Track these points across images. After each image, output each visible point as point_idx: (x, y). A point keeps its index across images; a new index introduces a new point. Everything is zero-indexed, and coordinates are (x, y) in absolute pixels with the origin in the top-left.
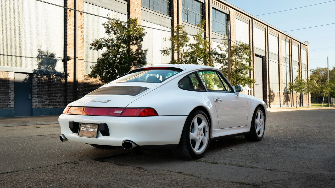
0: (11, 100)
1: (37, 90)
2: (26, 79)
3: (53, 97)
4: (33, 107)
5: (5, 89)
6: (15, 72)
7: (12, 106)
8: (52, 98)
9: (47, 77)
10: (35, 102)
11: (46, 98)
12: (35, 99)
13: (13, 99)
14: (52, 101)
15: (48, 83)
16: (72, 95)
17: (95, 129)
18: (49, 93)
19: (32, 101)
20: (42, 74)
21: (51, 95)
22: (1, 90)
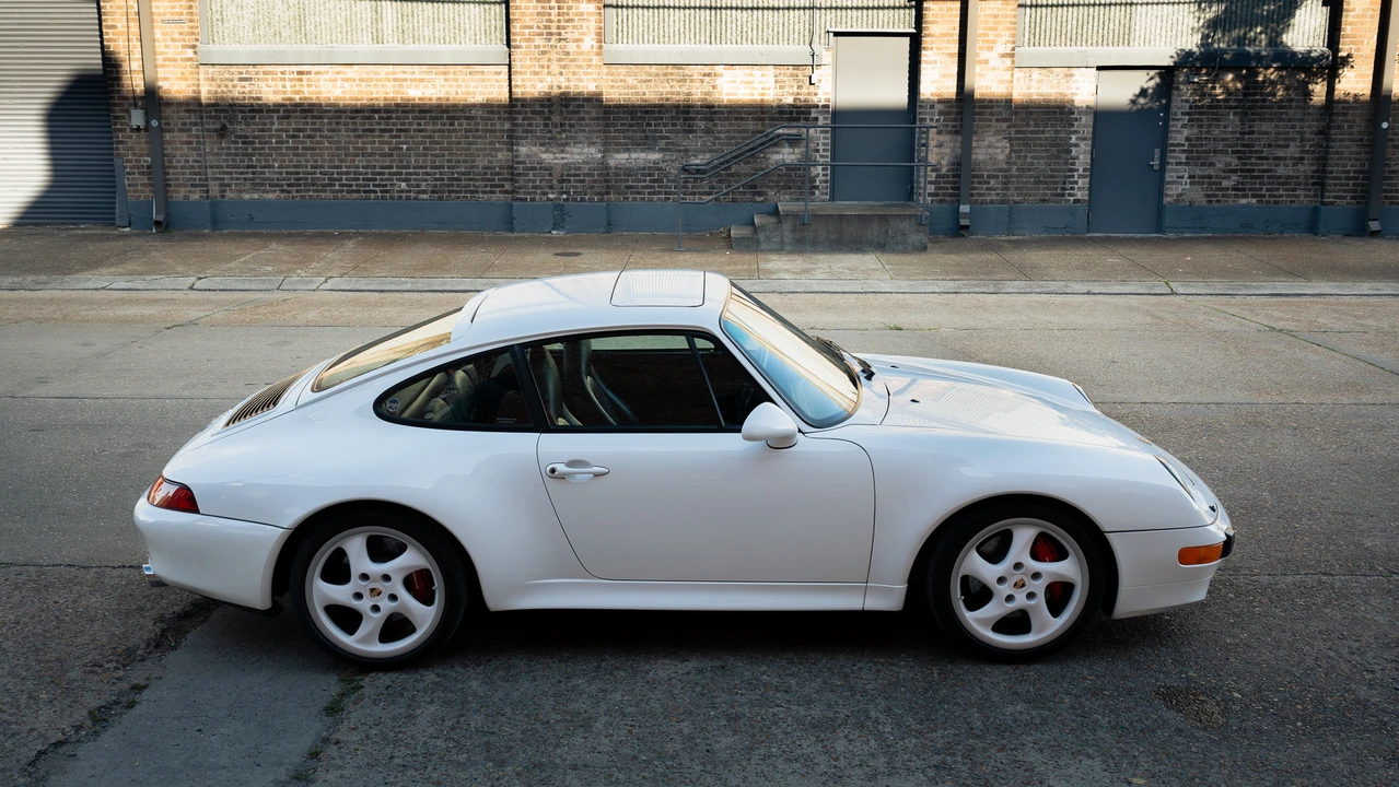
0: (1076, 174)
1: (1186, 132)
2: (1143, 92)
3: (1259, 158)
5: (1056, 132)
6: (1099, 68)
7: (1082, 195)
8: (1256, 165)
9: (1237, 78)
10: (1174, 182)
11: (1230, 164)
12: (1178, 171)
13: (1084, 170)
14: (1252, 177)
15: (1240, 101)
16: (1354, 149)
18: (1244, 145)
19: (1166, 175)
20: (1214, 68)
21: (1250, 152)
22: (1039, 139)
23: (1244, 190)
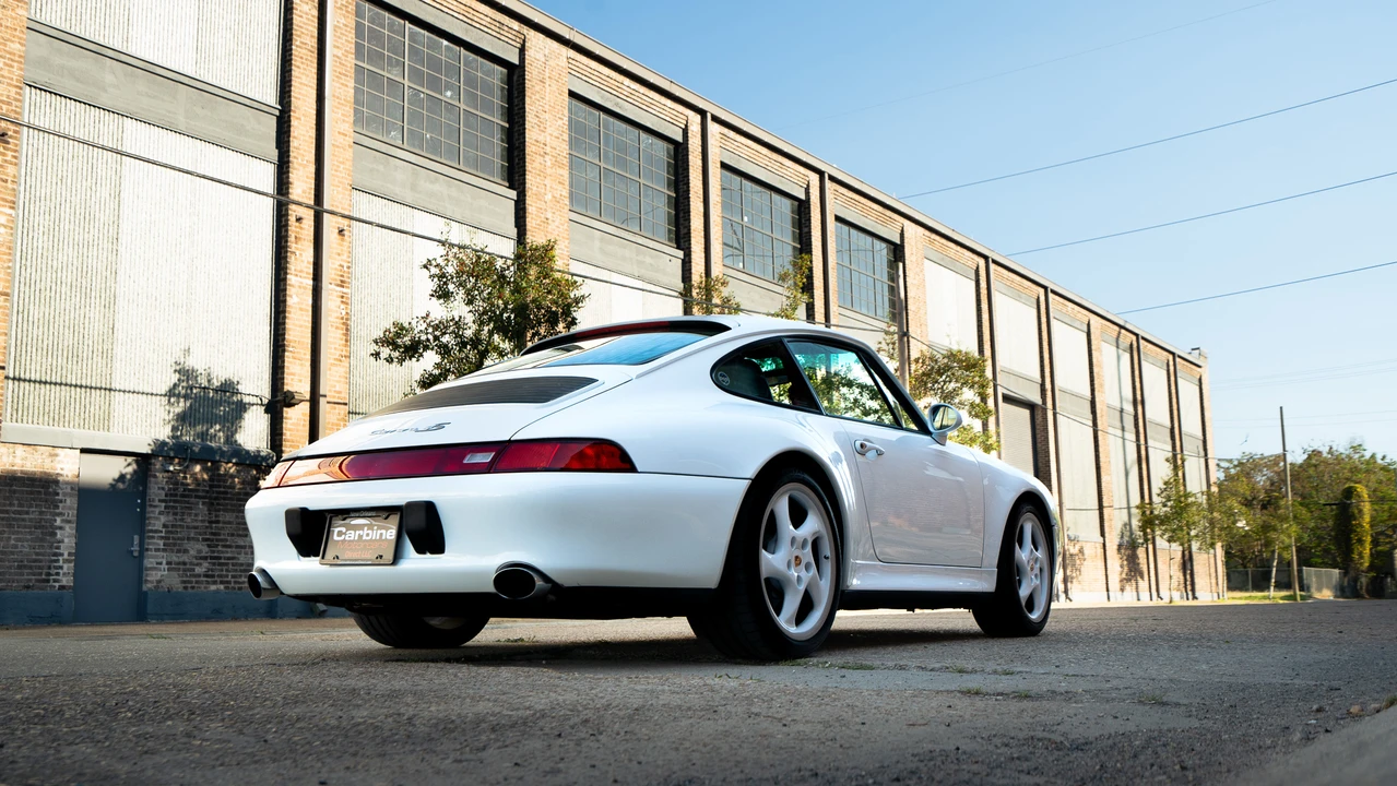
0: (61, 558)
1: (163, 519)
2: (122, 477)
3: (224, 546)
4: (145, 588)
5: (41, 513)
6: (84, 451)
7: (67, 581)
8: (223, 552)
9: (204, 469)
10: (155, 569)
11: (200, 551)
12: (156, 557)
13: (70, 554)
14: (220, 564)
15: (207, 492)
17: (387, 529)
18: (212, 533)
19: (145, 561)
20: (185, 460)
21: (217, 540)
22: (23, 520)
23: (213, 576)
